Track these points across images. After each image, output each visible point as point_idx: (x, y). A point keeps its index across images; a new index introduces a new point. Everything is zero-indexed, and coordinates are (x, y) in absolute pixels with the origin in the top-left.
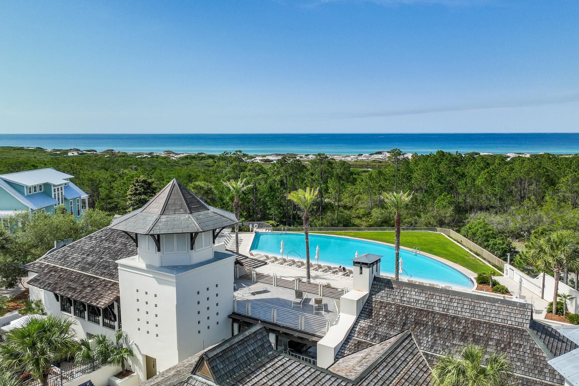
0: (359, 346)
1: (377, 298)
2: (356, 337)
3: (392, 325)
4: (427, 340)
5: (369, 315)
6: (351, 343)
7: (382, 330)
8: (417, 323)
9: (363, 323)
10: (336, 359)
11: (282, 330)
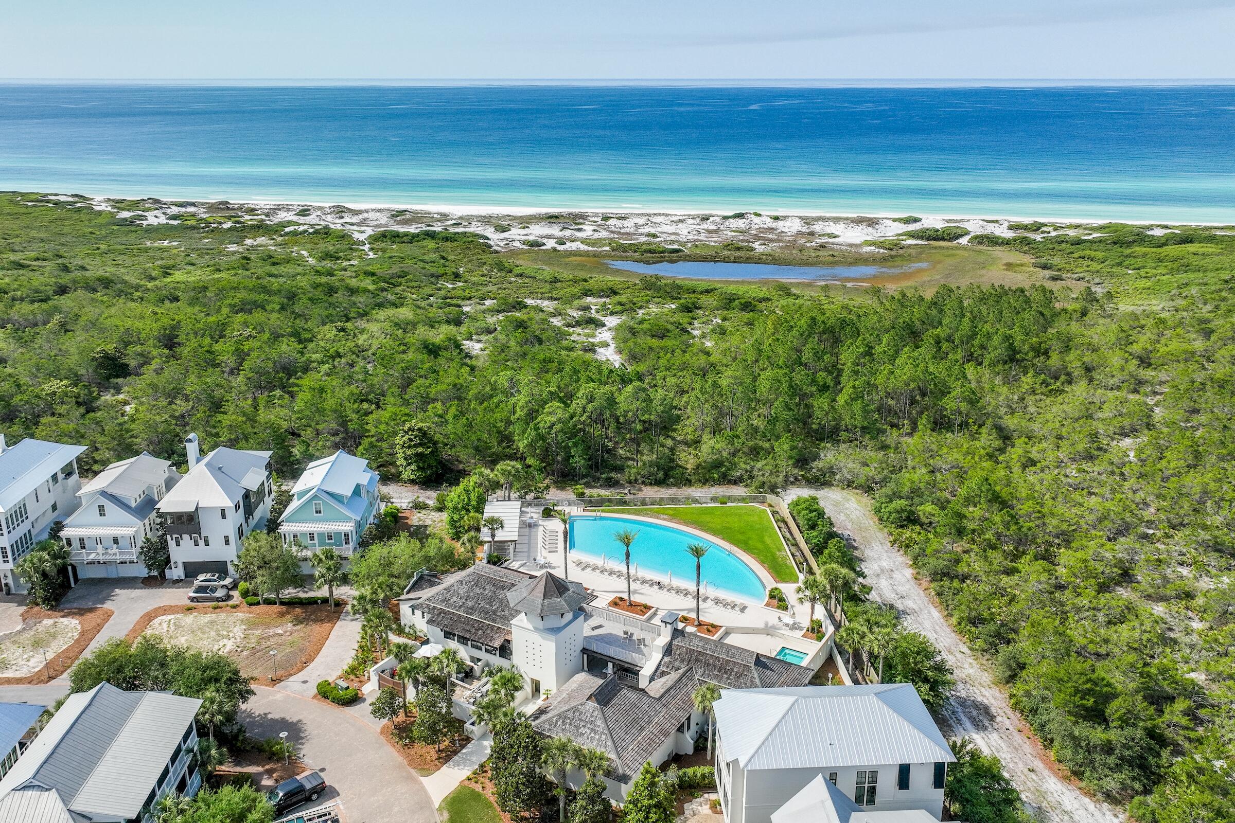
0: (663, 674)
1: (675, 642)
2: (662, 668)
3: (682, 661)
4: (700, 671)
5: (670, 655)
6: (659, 671)
7: (677, 664)
8: (697, 660)
9: (667, 659)
10: (650, 682)
11: (617, 662)
